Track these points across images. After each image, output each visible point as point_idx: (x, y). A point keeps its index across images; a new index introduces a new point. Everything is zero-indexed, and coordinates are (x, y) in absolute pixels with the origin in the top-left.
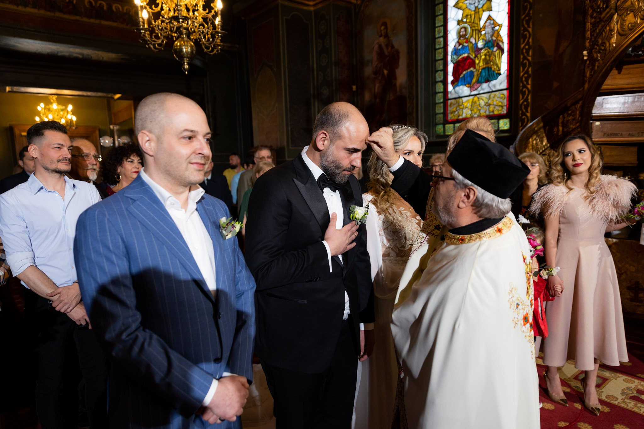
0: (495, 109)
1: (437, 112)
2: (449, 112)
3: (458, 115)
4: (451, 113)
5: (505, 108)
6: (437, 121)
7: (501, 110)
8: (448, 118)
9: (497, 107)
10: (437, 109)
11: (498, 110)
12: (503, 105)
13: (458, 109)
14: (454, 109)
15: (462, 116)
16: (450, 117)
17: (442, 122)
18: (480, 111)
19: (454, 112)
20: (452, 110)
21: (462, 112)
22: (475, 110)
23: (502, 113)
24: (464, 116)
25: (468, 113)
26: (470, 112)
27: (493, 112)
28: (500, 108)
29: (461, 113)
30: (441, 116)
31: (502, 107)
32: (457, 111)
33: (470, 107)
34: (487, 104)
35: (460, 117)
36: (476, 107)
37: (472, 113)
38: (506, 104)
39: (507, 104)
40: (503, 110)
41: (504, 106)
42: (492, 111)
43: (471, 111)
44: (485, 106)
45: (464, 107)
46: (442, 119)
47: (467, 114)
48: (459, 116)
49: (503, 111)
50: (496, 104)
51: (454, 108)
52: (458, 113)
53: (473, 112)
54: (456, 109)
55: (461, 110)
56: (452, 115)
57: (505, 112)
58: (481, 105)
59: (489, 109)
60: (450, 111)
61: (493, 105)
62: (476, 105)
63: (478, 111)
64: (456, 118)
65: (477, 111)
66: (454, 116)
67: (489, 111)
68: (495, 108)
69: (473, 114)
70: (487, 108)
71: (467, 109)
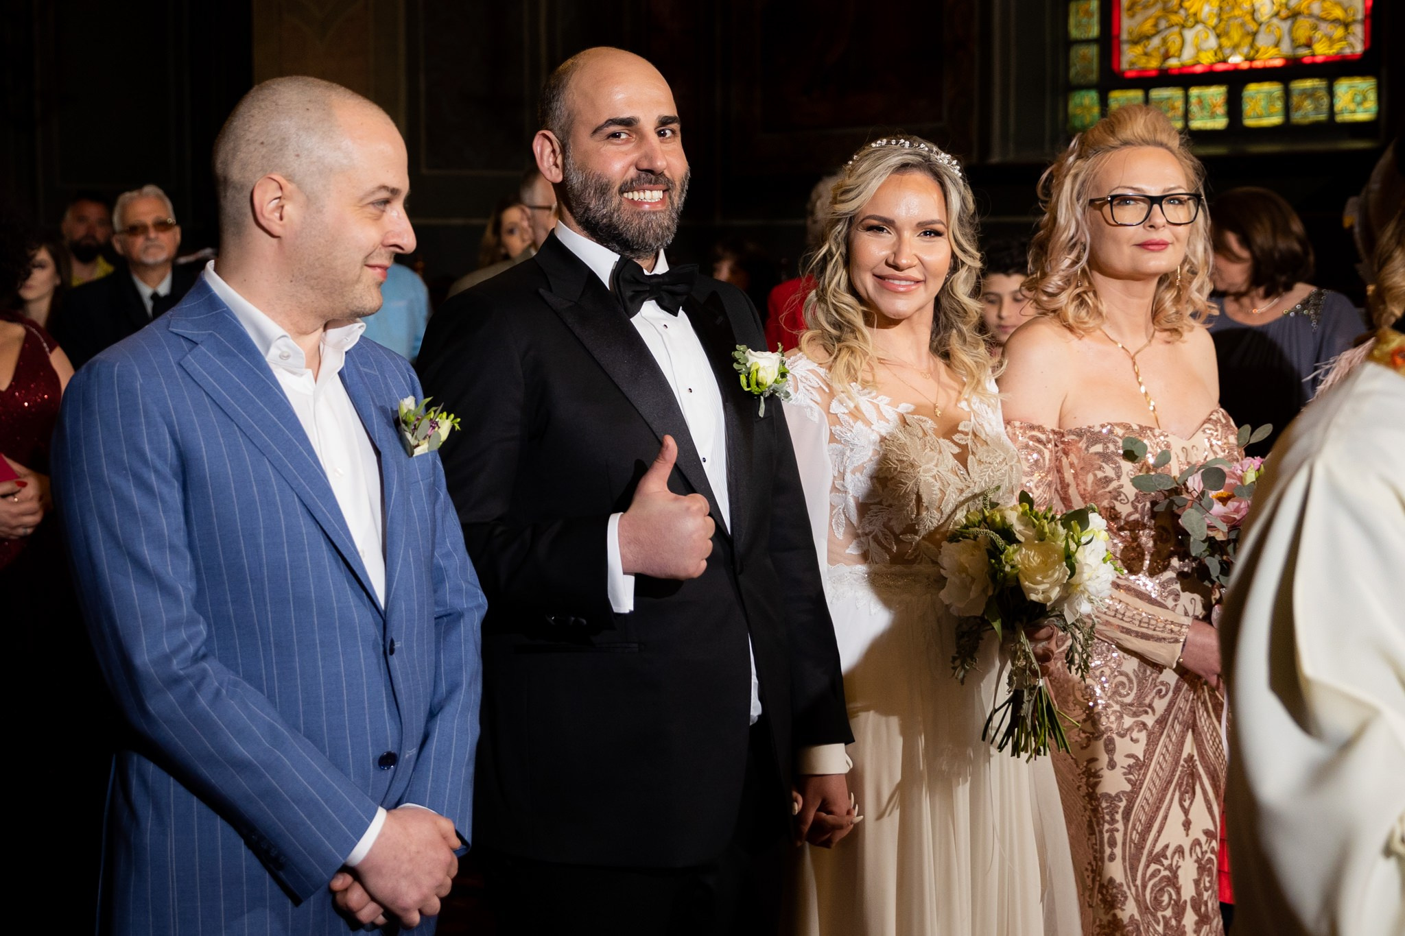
0: (1318, 35)
1: (1074, 33)
2: (1124, 36)
3: (1162, 50)
4: (1135, 42)
5: (1358, 30)
6: (1073, 72)
7: (1340, 40)
8: (1119, 62)
9: (1325, 28)
10: (1072, 21)
11: (1331, 40)
12: (1350, 19)
13: (1163, 24)
14: (1147, 27)
15: (1179, 56)
16: (1131, 58)
17: (1094, 77)
18: (1254, 40)
19: (1148, 38)
20: (1136, 31)
21: (1178, 41)
22: (1236, 35)
23: (1348, 51)
24: (1187, 56)
25: (1205, 46)
26: (1212, 42)
27: (1309, 45)
28: (1339, 32)
29: (1173, 49)
30: (1093, 51)
31: (1346, 25)
32: (1158, 32)
33: (1214, 21)
34: (1284, 13)
35: (1173, 63)
36: (1239, 21)
37: (1220, 47)
38: (1360, 16)
39: (1366, 17)
40: (1351, 39)
41: (1355, 21)
42: (1303, 40)
43: (1218, 36)
44: (1275, 21)
45: (1186, 19)
46: (1095, 65)
47: (1199, 50)
48: (1166, 56)
49: (1351, 45)
50: (1323, 14)
51: (1146, 19)
52: (1164, 41)
53: (1224, 41)
54: (1156, 25)
55: (1176, 29)
56: (1139, 49)
57: (1359, 48)
58: (1257, 16)
59: (1291, 31)
60: (1130, 33)
61: (1311, 15)
62: (1237, 12)
63: (1249, 39)
64: (1154, 64)
65: (1242, 37)
66: (1146, 54)
67: (1293, 41)
68: (1315, 28)
69: (1228, 51)
70: (1285, 26)
71: (1199, 27)
